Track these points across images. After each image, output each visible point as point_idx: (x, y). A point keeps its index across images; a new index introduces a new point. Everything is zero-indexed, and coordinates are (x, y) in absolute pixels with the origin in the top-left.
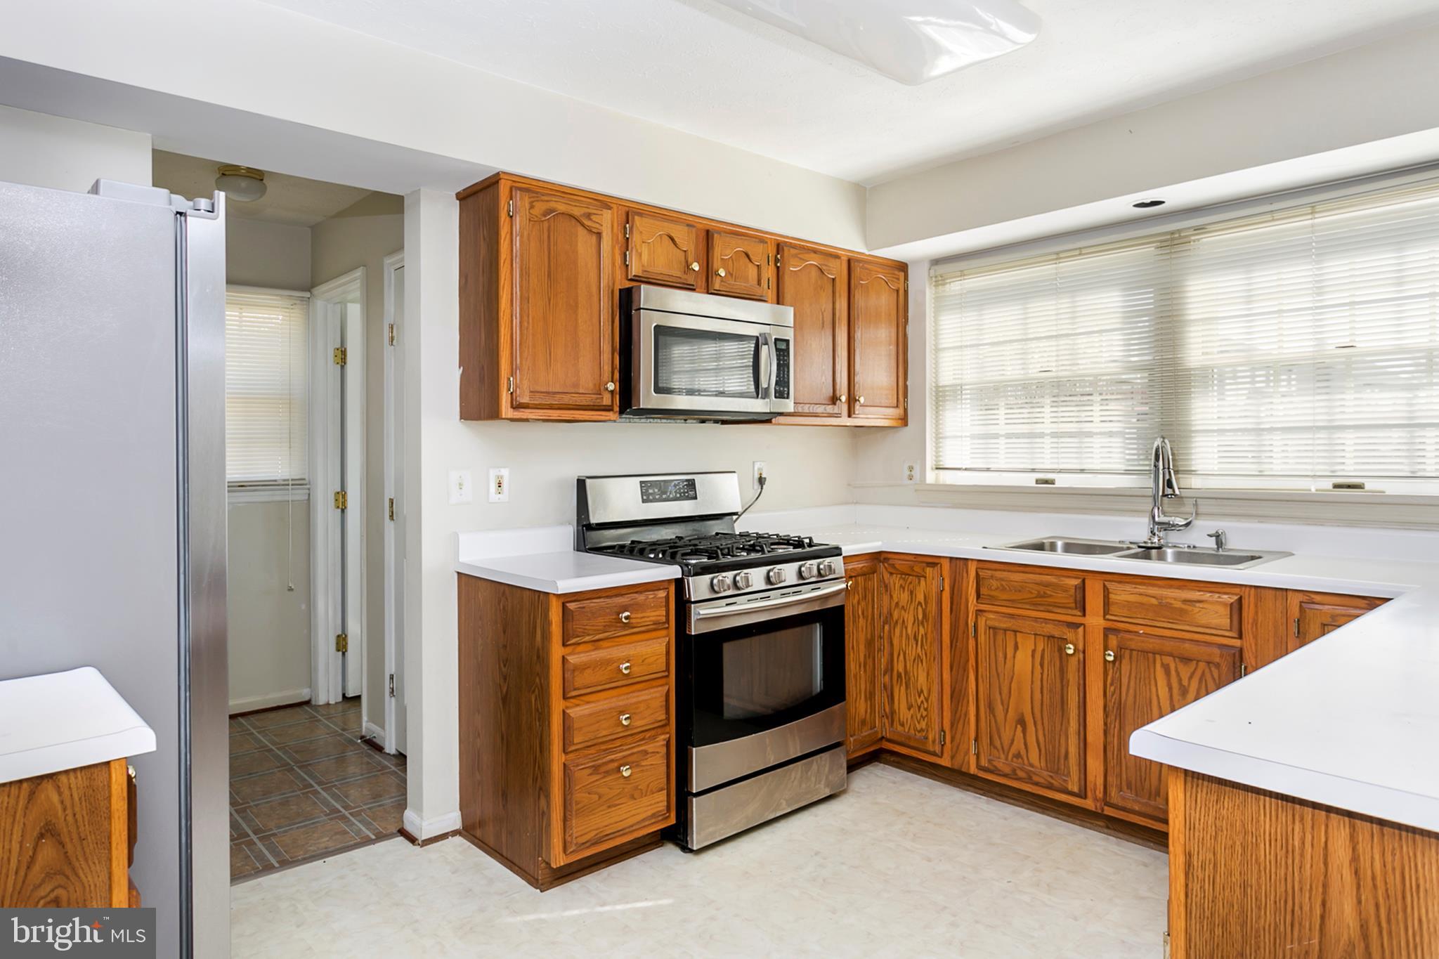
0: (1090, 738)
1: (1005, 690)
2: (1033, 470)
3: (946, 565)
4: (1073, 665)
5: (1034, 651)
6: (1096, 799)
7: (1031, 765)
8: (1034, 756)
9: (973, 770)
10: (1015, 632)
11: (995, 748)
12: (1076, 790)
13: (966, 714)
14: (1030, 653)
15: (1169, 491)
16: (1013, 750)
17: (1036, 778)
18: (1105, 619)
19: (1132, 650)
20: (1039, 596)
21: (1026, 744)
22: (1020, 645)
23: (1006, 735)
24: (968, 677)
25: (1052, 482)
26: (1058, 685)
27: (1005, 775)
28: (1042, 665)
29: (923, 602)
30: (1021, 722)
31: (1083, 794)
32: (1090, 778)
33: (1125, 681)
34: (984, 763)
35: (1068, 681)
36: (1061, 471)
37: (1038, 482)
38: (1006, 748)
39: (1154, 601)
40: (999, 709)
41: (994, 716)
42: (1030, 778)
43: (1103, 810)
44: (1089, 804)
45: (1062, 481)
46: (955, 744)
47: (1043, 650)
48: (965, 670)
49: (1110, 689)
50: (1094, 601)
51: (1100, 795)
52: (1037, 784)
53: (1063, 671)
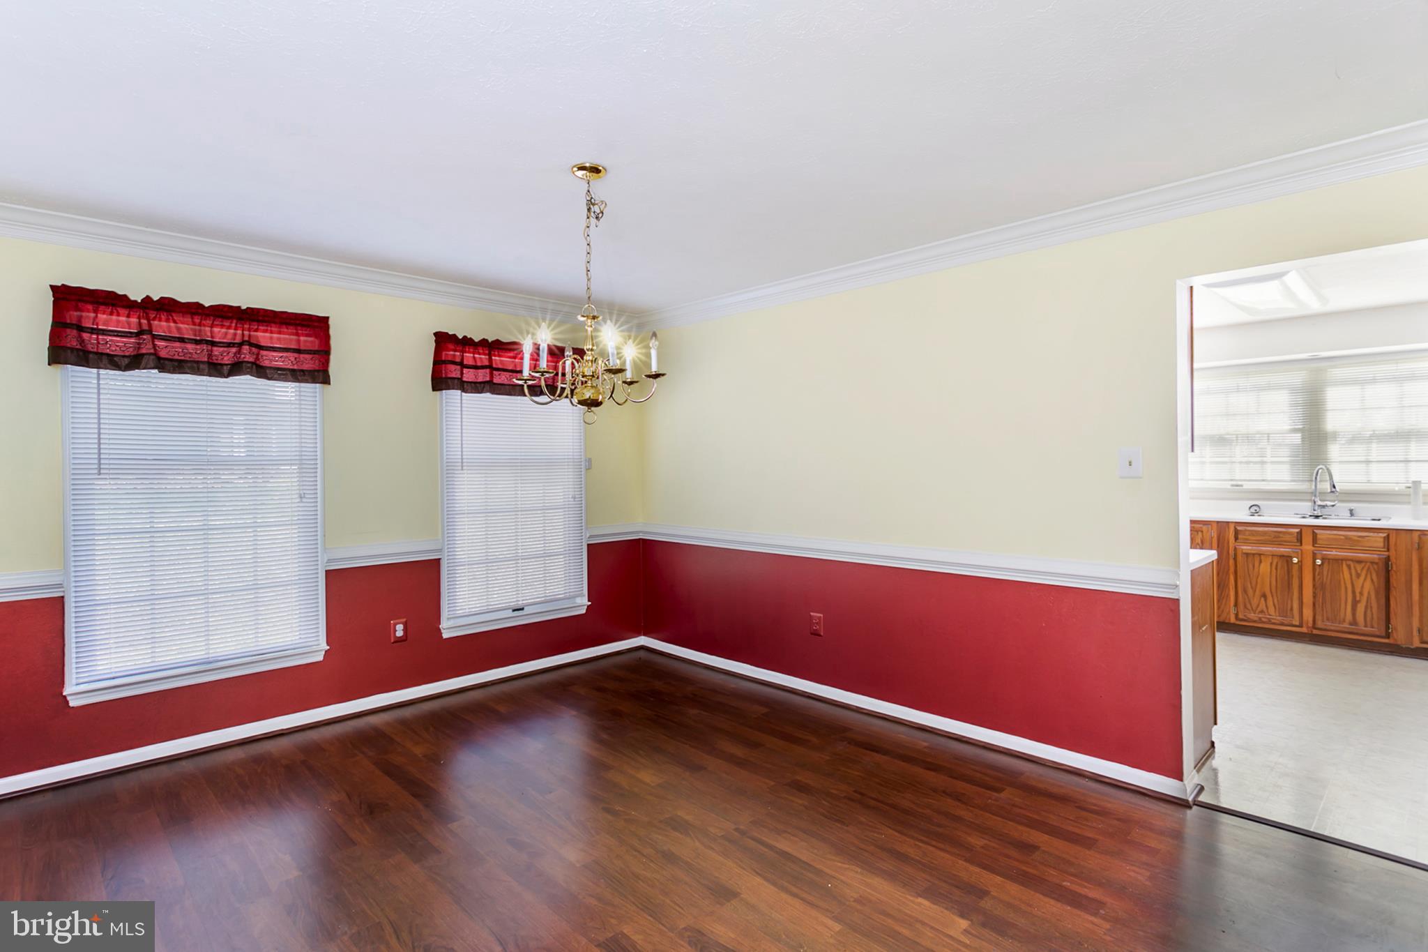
0: (1305, 600)
1: (1254, 583)
2: (1232, 480)
3: (1215, 526)
4: (1295, 569)
5: (1271, 564)
6: (1308, 627)
7: (1270, 615)
8: (1272, 610)
9: (1233, 620)
10: (1260, 555)
11: (1248, 609)
12: (1297, 623)
13: (1228, 596)
14: (1269, 564)
15: (1334, 490)
16: (1259, 609)
17: (1273, 621)
18: (1313, 546)
19: (1329, 559)
20: (1275, 537)
21: (1266, 606)
22: (1263, 561)
23: (1255, 602)
24: (1229, 578)
25: (1242, 486)
26: (1286, 577)
27: (1255, 621)
28: (1276, 569)
29: (1200, 542)
30: (1264, 596)
31: (1301, 626)
32: (1305, 618)
33: (1325, 573)
34: (1241, 616)
35: (1292, 576)
36: (1245, 480)
37: (1233, 485)
38: (1254, 608)
39: (1342, 537)
40: (1250, 592)
41: (1247, 595)
42: (1270, 621)
43: (1312, 631)
44: (1304, 630)
45: (1247, 486)
46: (1221, 609)
47: (1277, 563)
48: (1228, 573)
49: (1317, 578)
50: (1307, 539)
51: (1310, 624)
52: (1274, 624)
53: (1289, 572)
